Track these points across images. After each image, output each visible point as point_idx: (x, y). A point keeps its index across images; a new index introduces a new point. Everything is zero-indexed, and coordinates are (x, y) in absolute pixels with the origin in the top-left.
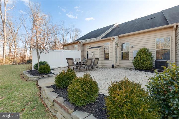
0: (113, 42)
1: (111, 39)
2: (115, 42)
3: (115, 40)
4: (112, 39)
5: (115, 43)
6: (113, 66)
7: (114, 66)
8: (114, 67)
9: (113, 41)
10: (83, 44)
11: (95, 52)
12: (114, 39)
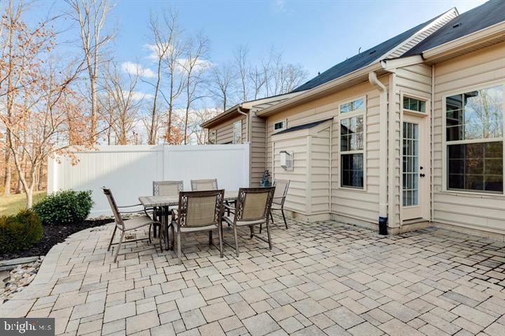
0: (385, 94)
1: (365, 80)
2: (395, 90)
3: (395, 80)
4: (373, 77)
5: (396, 100)
6: (383, 227)
7: (391, 224)
8: (389, 231)
9: (382, 90)
10: (258, 117)
11: (296, 150)
12: (383, 75)
